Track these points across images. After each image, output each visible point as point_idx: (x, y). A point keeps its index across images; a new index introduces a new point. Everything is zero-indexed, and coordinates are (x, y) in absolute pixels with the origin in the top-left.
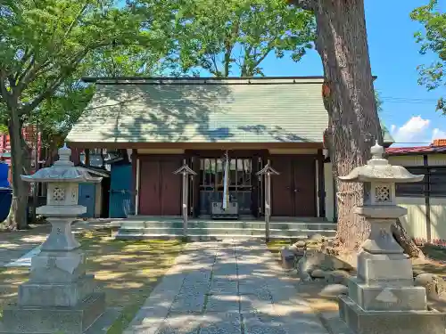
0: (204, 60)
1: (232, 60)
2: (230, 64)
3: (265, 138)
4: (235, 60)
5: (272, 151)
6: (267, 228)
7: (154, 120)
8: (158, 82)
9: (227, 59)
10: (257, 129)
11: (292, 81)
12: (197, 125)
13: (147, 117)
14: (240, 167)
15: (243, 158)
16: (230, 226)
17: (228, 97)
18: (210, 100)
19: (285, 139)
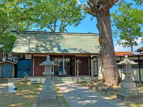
0: (49, 26)
1: (56, 26)
2: (56, 27)
3: (77, 52)
4: (57, 26)
5: (76, 56)
6: (78, 78)
7: (42, 46)
8: (39, 33)
9: (55, 26)
10: (75, 49)
11: (80, 34)
12: (57, 48)
13: (39, 45)
14: (66, 61)
15: (67, 58)
16: (66, 78)
17: (64, 39)
18: (58, 40)
19: (83, 52)
